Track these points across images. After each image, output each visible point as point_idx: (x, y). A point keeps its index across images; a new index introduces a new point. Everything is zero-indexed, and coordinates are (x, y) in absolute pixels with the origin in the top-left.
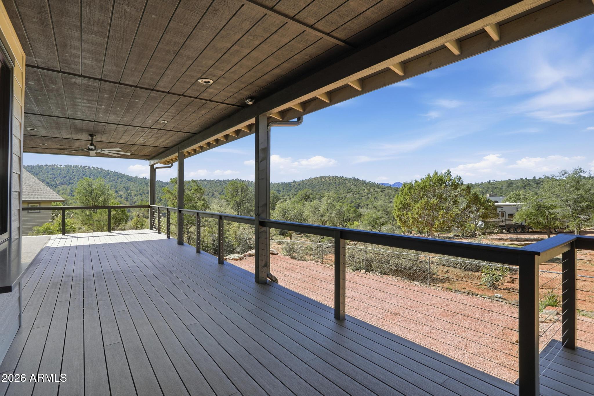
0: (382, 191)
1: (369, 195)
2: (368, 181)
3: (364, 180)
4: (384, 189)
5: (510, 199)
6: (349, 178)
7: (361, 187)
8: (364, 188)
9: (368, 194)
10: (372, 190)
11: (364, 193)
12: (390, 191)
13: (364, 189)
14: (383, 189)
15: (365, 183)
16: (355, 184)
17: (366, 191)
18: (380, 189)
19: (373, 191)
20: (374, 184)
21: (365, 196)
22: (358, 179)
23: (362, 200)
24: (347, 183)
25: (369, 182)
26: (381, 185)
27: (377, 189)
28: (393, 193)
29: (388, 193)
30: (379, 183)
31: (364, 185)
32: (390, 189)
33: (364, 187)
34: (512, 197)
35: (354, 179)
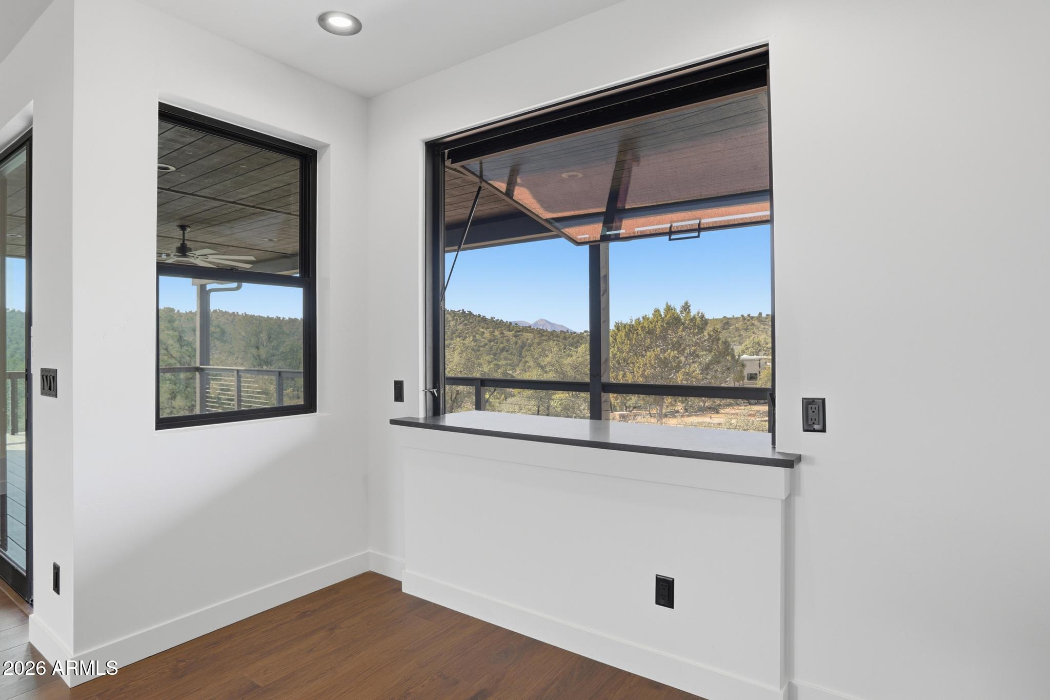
0: (516, 336)
1: (492, 343)
2: (489, 317)
3: (482, 315)
4: (519, 332)
5: (746, 349)
6: (453, 312)
7: (477, 328)
8: (482, 330)
9: (490, 341)
10: (497, 333)
11: (482, 340)
12: (530, 335)
13: (483, 333)
14: (517, 332)
15: (484, 319)
16: (466, 322)
17: (487, 335)
18: (513, 332)
19: (499, 336)
20: (500, 322)
21: (486, 345)
22: (470, 313)
23: (480, 353)
24: (450, 321)
25: (492, 318)
26: (513, 324)
27: (507, 333)
28: (537, 340)
29: (527, 340)
30: (509, 321)
31: (482, 324)
32: (531, 332)
33: (483, 328)
34: (749, 346)
35: (464, 312)
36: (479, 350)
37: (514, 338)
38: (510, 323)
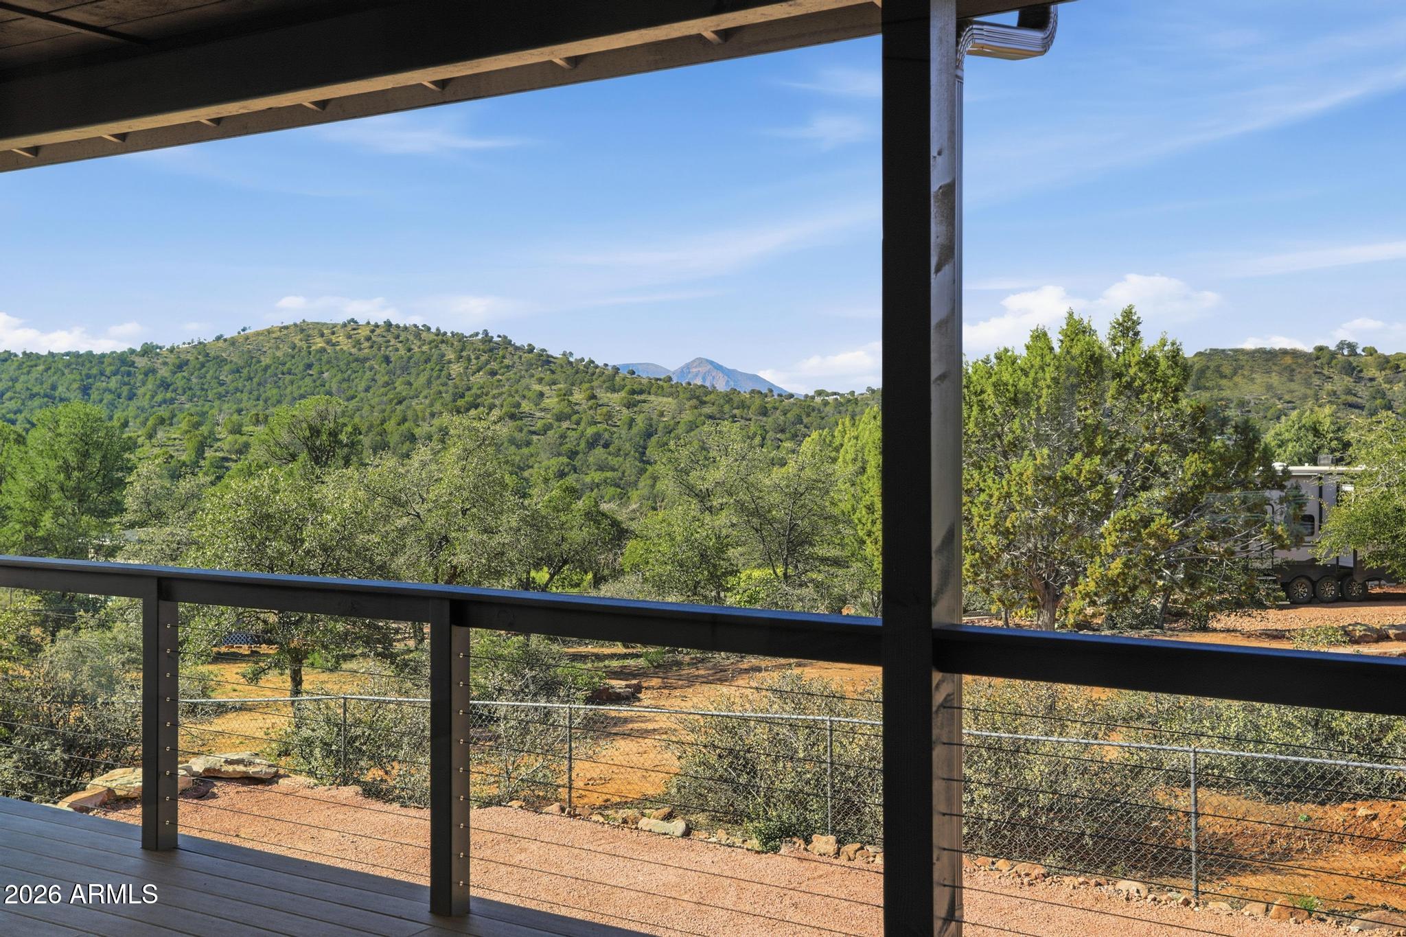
0: (629, 405)
1: (565, 425)
2: (555, 351)
3: (538, 346)
4: (641, 392)
5: (1280, 446)
6: (460, 338)
7: (524, 382)
8: (538, 387)
9: (560, 418)
10: (578, 396)
11: (538, 414)
12: (668, 403)
13: (541, 395)
14: (633, 392)
15: (545, 360)
16: (494, 365)
17: (551, 402)
18: (623, 394)
19: (585, 405)
20: (586, 366)
21: (547, 428)
22: (507, 342)
23: (532, 449)
24: (450, 362)
25: (564, 354)
26: (623, 373)
27: (604, 396)
28: (687, 416)
29: (662, 414)
30: (611, 363)
31: (539, 373)
32: (671, 395)
33: (540, 380)
34: (1287, 436)
35: (487, 339)
36: (528, 444)
37: (625, 411)
38: (616, 370)
